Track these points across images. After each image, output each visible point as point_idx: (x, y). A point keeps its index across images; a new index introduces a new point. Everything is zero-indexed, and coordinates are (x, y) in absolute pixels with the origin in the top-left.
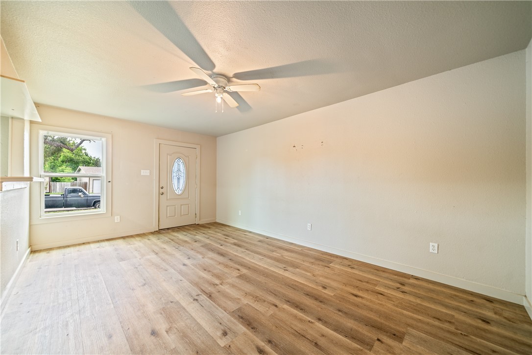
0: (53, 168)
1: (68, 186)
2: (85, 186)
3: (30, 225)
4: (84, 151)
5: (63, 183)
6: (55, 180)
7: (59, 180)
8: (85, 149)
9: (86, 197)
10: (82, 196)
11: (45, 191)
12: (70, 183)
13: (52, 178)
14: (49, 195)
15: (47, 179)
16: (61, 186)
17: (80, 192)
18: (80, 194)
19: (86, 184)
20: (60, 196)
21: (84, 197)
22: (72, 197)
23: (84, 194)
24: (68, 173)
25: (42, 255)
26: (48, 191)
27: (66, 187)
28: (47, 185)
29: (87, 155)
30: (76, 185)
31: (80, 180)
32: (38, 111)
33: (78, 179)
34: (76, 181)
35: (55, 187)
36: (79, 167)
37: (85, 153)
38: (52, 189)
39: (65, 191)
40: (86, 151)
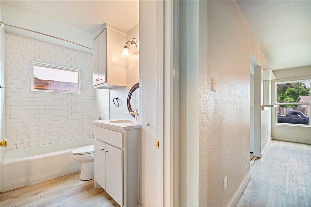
0: (282, 99)
1: (291, 110)
2: (304, 110)
3: (272, 127)
4: (303, 85)
5: (288, 108)
6: (283, 106)
7: (286, 106)
8: (303, 84)
9: (303, 118)
10: (301, 117)
11: (277, 113)
12: (292, 108)
13: (281, 105)
14: (280, 115)
15: (279, 106)
16: (287, 110)
17: (299, 114)
18: (299, 115)
19: (304, 109)
20: (286, 116)
21: (302, 118)
22: (293, 117)
23: (302, 115)
24: (291, 102)
25: (277, 142)
26: (279, 113)
27: (289, 111)
28: (278, 109)
29: (305, 88)
30: (296, 110)
31: (300, 106)
32: (275, 76)
33: (298, 105)
34: (297, 107)
35: (283, 110)
36: (299, 97)
37: (304, 86)
38: (282, 112)
39: (289, 113)
40: (305, 85)
